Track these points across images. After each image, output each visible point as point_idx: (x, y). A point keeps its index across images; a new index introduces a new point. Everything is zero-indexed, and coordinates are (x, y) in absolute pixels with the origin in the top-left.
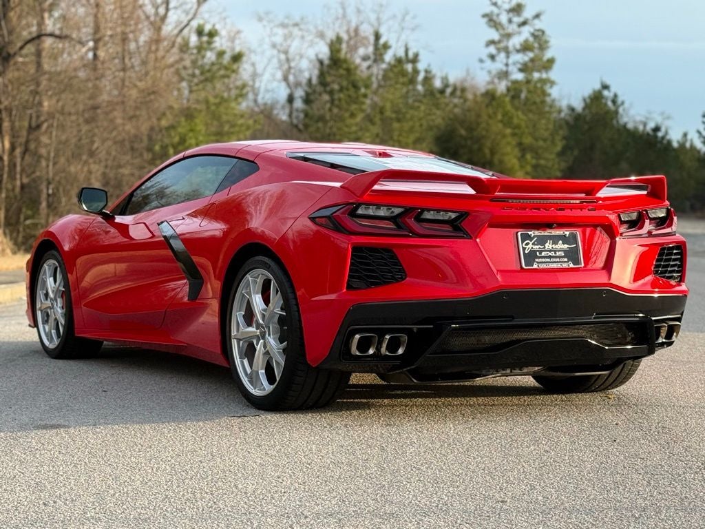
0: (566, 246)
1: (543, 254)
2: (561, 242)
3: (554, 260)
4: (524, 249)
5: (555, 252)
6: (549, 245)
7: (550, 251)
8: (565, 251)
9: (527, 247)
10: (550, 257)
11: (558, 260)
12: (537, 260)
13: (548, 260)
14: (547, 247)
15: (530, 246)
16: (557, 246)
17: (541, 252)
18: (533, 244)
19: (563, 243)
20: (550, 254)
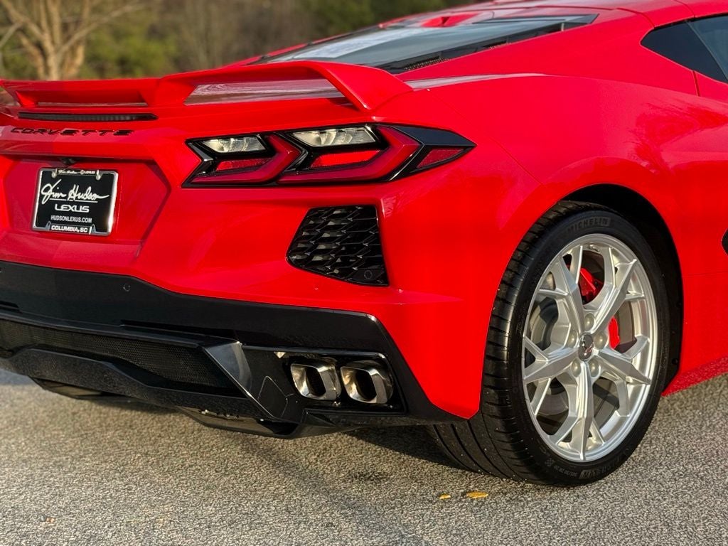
0: (96, 196)
1: (63, 208)
2: (90, 188)
3: (74, 219)
4: (42, 196)
5: (79, 204)
6: (73, 194)
7: (72, 203)
8: (91, 205)
9: (46, 194)
10: (70, 214)
11: (79, 220)
12: (53, 217)
13: (66, 219)
14: (70, 196)
15: (49, 193)
16: (82, 197)
17: (60, 204)
18: (55, 190)
19: (93, 192)
20: (71, 208)
